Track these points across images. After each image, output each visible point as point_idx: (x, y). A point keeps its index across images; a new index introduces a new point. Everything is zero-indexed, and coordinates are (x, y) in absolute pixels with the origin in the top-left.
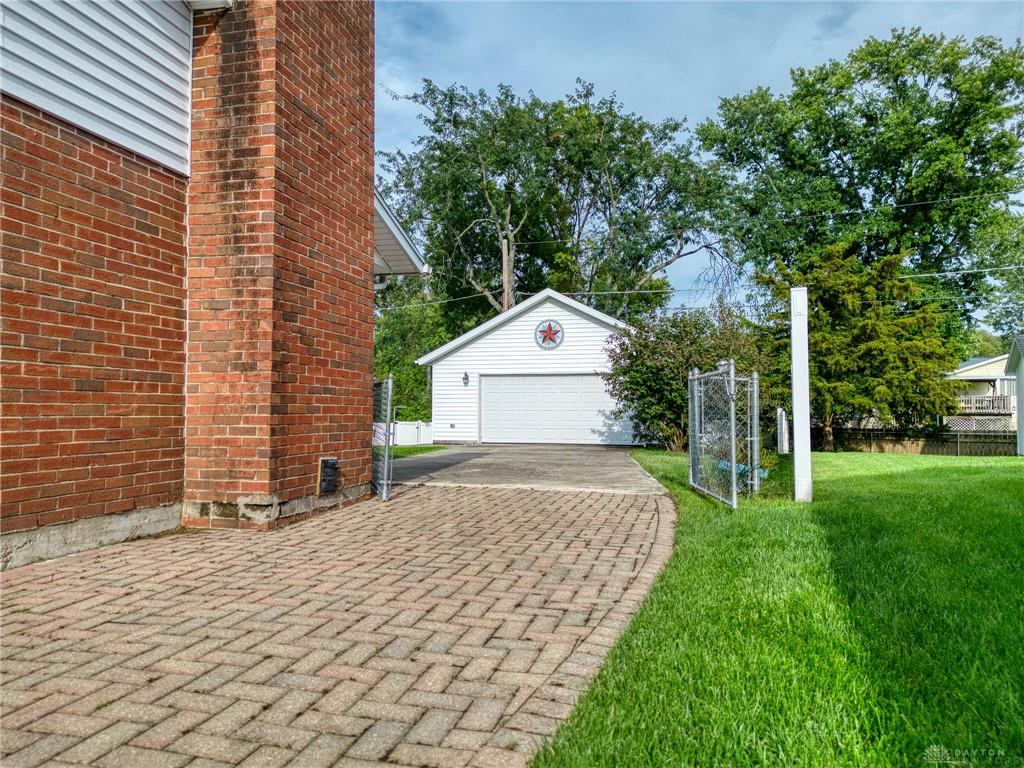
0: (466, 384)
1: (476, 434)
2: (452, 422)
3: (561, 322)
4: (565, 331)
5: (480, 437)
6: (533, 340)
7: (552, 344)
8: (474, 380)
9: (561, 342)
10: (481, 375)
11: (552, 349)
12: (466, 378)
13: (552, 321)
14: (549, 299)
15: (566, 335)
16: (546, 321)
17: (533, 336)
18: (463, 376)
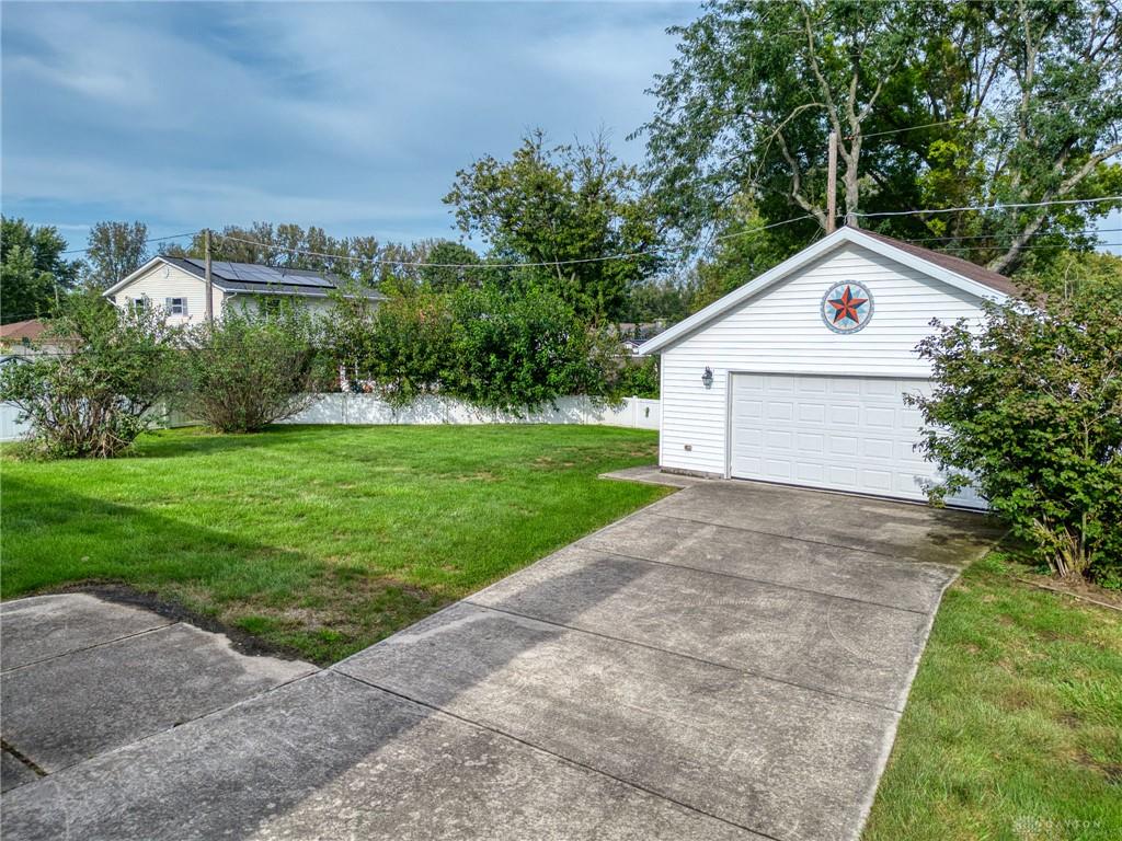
0: (708, 385)
1: (723, 464)
2: (688, 442)
3: (868, 286)
4: (876, 300)
5: (729, 468)
6: (819, 317)
7: (852, 324)
8: (720, 378)
9: (867, 321)
10: (733, 373)
11: (850, 332)
12: (708, 375)
13: (854, 283)
14: (846, 245)
15: (876, 308)
16: (842, 283)
17: (818, 309)
18: (704, 372)
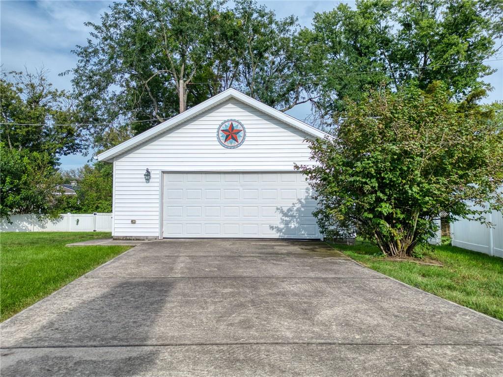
0: (148, 180)
1: (158, 230)
2: (133, 218)
3: (243, 122)
4: (247, 130)
5: (162, 233)
6: (216, 139)
7: (235, 143)
8: (155, 176)
9: (243, 141)
10: (164, 172)
11: (234, 147)
12: (148, 174)
13: (235, 121)
14: (232, 100)
15: (247, 135)
16: (228, 121)
17: (215, 135)
18: (145, 172)
